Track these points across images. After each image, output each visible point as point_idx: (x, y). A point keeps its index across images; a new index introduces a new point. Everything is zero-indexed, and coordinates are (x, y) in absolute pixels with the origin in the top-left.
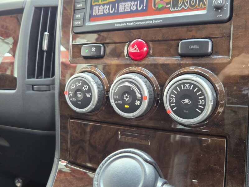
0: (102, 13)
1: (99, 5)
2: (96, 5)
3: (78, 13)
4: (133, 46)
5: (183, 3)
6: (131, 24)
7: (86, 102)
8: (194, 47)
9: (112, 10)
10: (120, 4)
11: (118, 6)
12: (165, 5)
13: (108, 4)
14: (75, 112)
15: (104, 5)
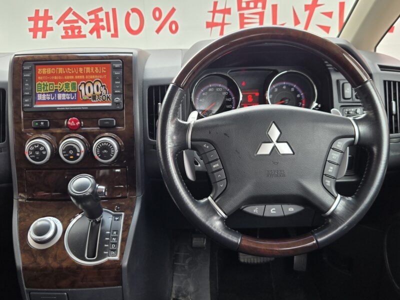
0: (45, 99)
1: (42, 94)
2: (40, 93)
3: (27, 98)
4: (71, 121)
5: (99, 98)
6: (68, 108)
7: (42, 157)
8: (107, 123)
9: (52, 98)
10: (58, 94)
11: (57, 95)
12: (88, 98)
13: (49, 93)
14: (34, 164)
15: (46, 94)
